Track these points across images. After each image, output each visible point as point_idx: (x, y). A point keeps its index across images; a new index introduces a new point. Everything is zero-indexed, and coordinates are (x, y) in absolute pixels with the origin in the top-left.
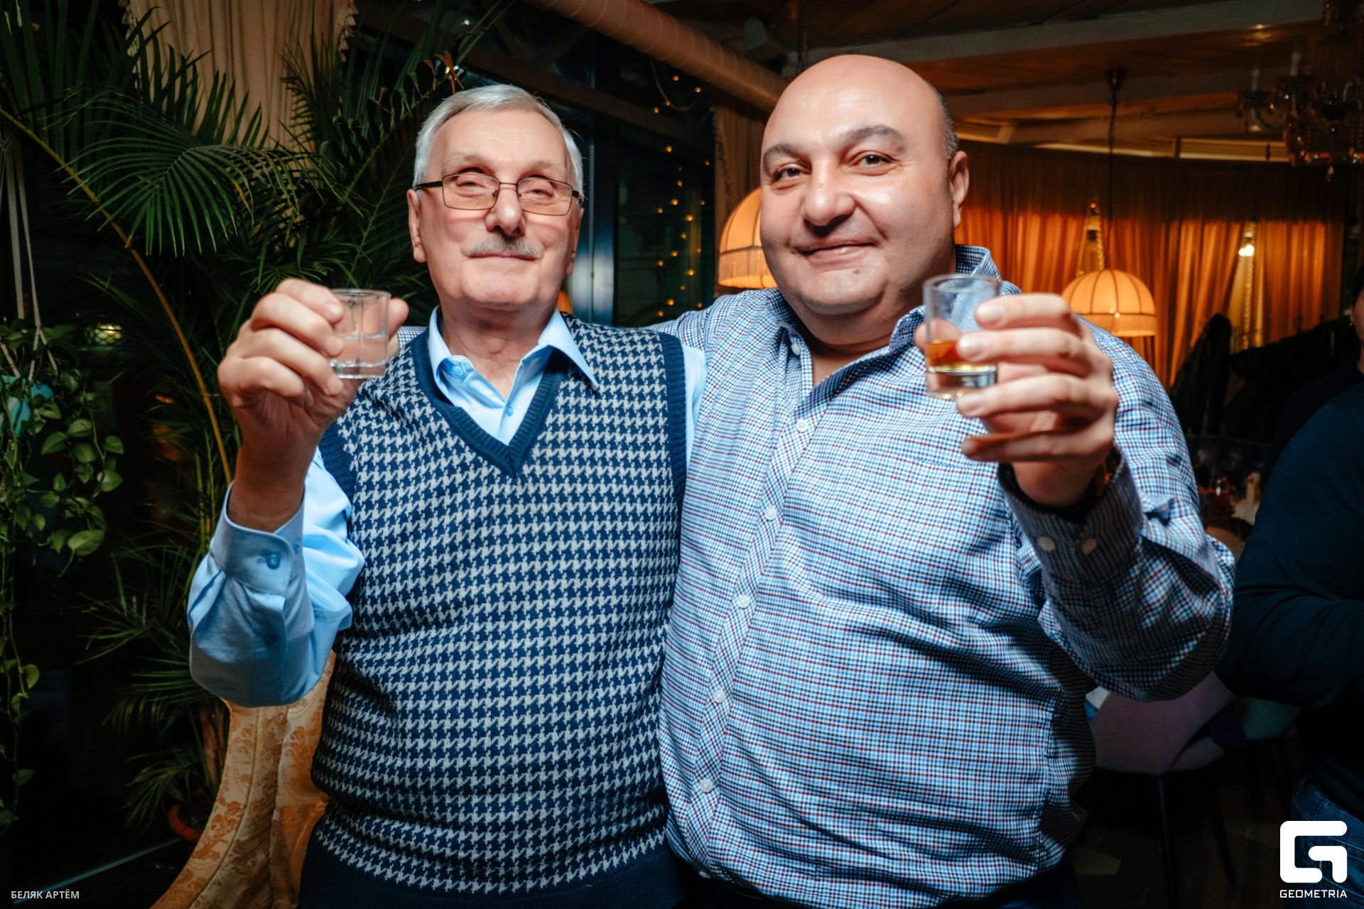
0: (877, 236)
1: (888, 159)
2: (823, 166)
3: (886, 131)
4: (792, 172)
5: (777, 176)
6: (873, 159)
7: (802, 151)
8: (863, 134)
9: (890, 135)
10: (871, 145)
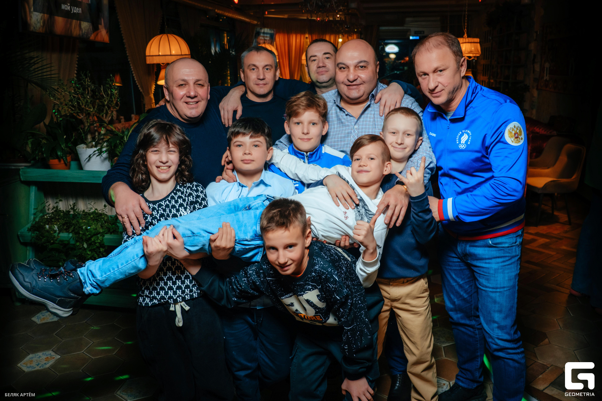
0: (363, 83)
1: (365, 67)
2: (352, 68)
3: (365, 61)
4: (344, 68)
5: (340, 68)
6: (362, 67)
7: (347, 65)
8: (361, 62)
9: (366, 63)
10: (362, 64)
